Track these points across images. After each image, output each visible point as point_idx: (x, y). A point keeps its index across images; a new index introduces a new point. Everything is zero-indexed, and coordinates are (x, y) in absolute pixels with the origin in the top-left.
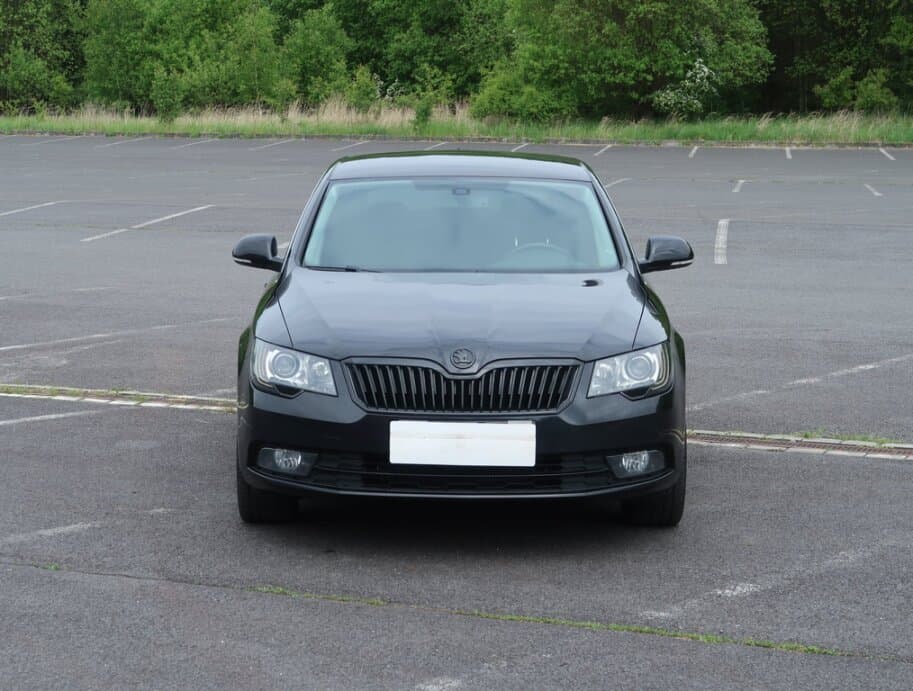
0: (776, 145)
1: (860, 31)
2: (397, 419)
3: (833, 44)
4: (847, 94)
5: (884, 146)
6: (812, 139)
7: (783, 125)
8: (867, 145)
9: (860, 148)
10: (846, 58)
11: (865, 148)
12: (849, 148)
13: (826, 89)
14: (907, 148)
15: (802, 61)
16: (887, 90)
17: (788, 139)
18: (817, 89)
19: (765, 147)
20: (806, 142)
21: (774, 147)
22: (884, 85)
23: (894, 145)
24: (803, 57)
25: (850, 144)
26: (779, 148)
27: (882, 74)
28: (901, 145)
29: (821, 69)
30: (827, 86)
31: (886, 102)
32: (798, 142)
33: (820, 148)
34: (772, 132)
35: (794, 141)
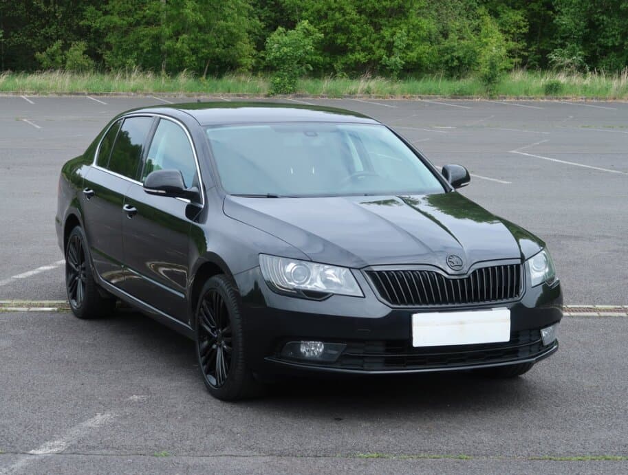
0: (14, 93)
1: (57, 14)
2: (416, 313)
3: (37, 23)
4: (58, 59)
5: (89, 94)
6: (39, 90)
7: (17, 80)
8: (78, 94)
9: (73, 96)
10: (47, 33)
11: (77, 96)
12: (65, 96)
13: (44, 55)
14: (105, 96)
15: (16, 35)
16: (86, 56)
17: (22, 89)
18: (38, 54)
19: (5, 95)
20: (34, 92)
21: (11, 96)
22: (85, 53)
23: (96, 94)
24: (16, 32)
25: (66, 94)
26: (15, 96)
27: (82, 45)
28: (101, 94)
29: (30, 40)
30: (44, 53)
31: (87, 65)
32: (29, 92)
33: (45, 96)
34: (9, 85)
35: (26, 91)
